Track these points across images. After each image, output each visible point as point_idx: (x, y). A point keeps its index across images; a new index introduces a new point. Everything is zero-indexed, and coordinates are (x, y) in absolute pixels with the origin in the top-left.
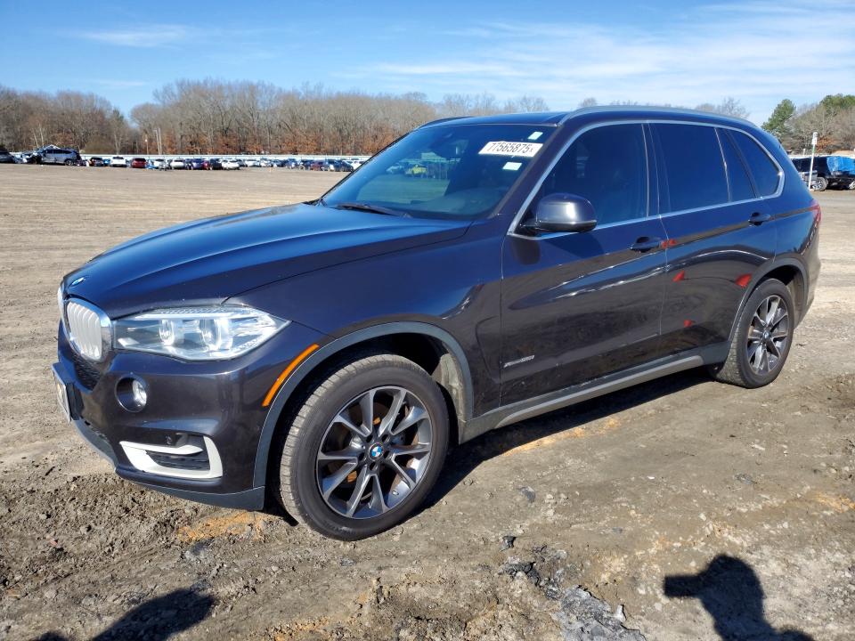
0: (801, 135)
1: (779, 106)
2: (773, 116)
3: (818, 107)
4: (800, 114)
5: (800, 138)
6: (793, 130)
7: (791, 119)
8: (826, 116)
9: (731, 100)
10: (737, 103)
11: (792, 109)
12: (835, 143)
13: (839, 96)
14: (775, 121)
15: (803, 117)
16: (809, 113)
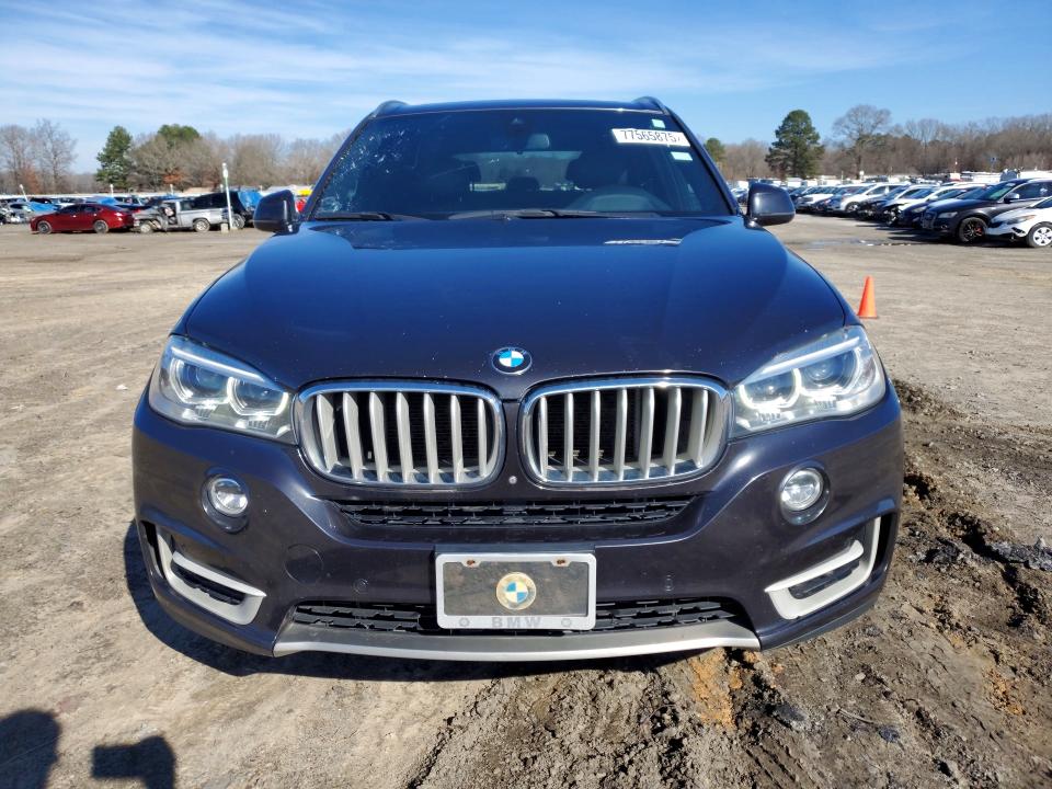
0: (146, 169)
1: (112, 135)
2: (108, 145)
3: (157, 138)
4: (138, 145)
5: (147, 173)
6: (135, 163)
7: (129, 150)
8: (169, 149)
9: (47, 123)
10: (56, 127)
11: (128, 139)
12: (185, 179)
13: (176, 127)
14: (111, 151)
15: (143, 148)
16: (148, 143)
